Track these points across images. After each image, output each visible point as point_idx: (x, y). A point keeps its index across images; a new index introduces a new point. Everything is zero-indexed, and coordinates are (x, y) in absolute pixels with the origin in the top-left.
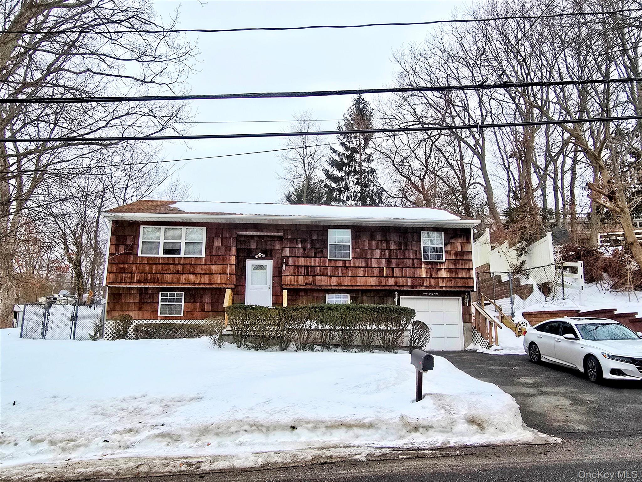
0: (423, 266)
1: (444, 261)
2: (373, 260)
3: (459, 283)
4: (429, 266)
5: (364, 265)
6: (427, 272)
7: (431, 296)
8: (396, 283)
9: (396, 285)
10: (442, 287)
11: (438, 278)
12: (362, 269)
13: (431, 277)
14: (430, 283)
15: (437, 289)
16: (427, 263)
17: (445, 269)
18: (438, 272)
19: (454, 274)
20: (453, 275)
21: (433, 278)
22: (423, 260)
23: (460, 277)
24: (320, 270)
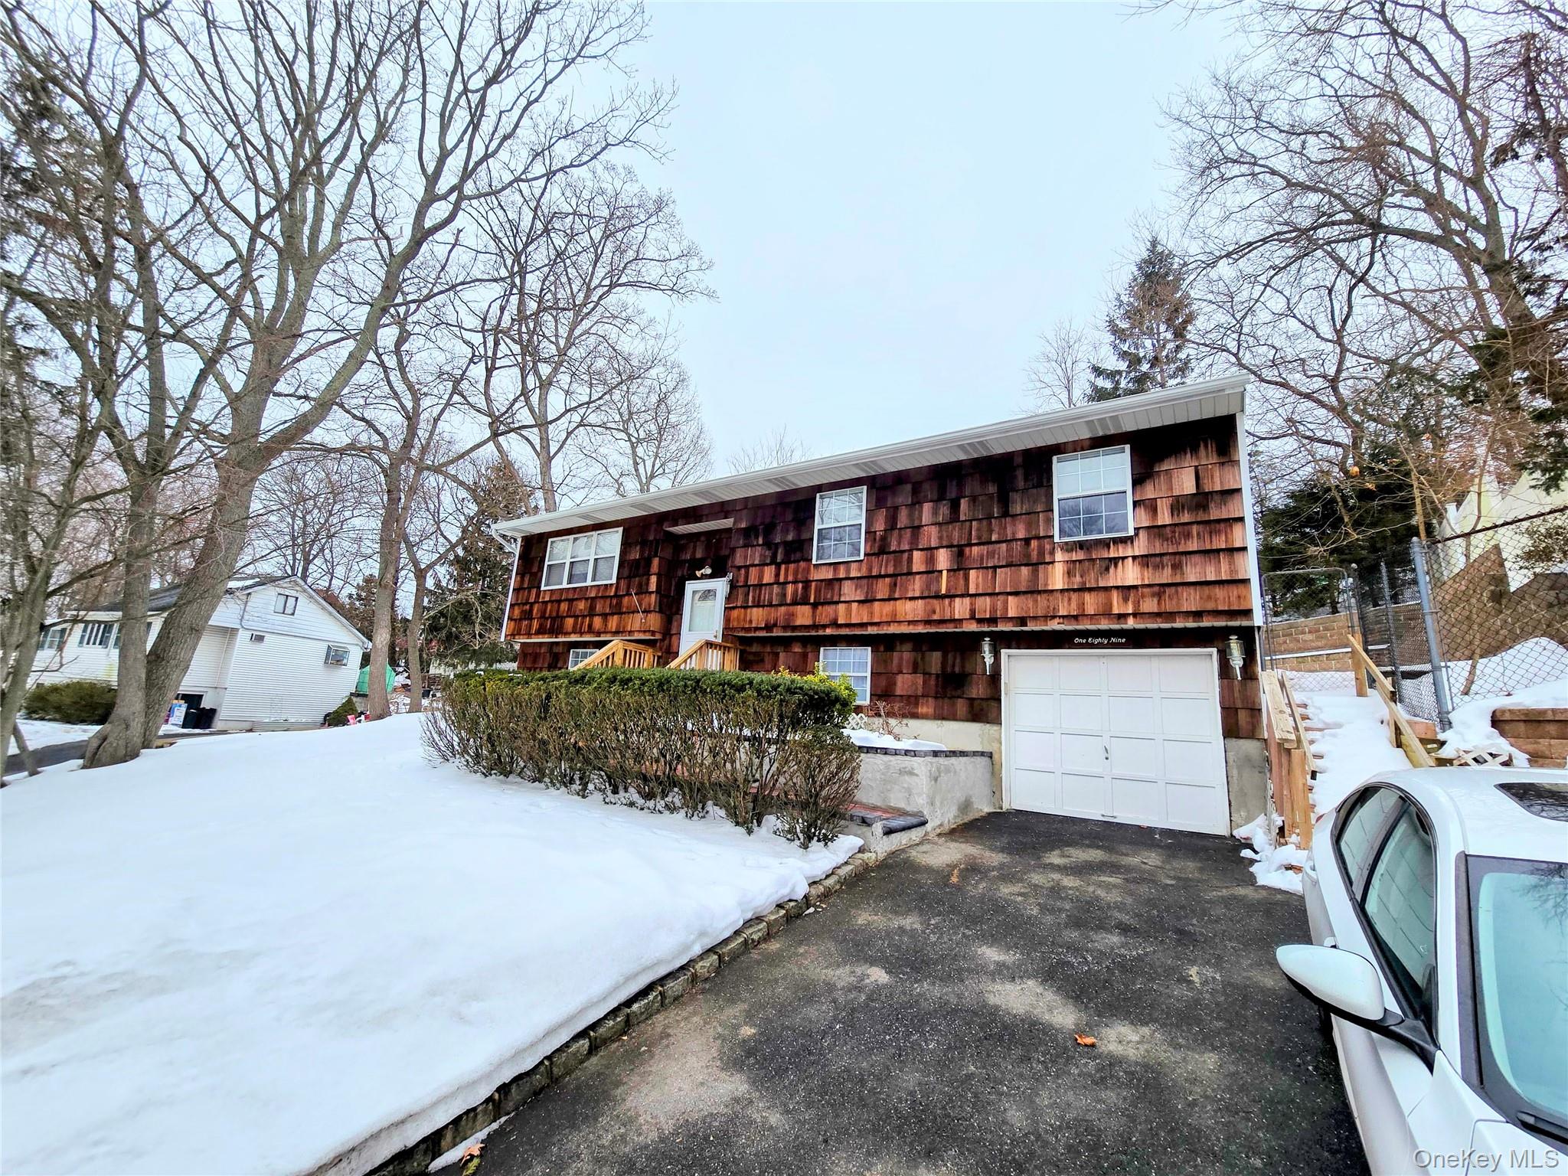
0: (1059, 556)
1: (1131, 532)
2: (916, 554)
3: (1190, 601)
4: (1080, 555)
5: (891, 570)
6: (1069, 573)
7: (1100, 646)
8: (973, 612)
9: (973, 617)
10: (1122, 617)
11: (1107, 589)
12: (887, 580)
13: (1082, 590)
14: (1082, 605)
15: (1104, 625)
16: (1069, 548)
17: (1134, 558)
18: (1107, 569)
19: (1168, 571)
20: (1166, 576)
21: (1090, 590)
22: (1057, 539)
23: (1192, 579)
24: (796, 591)
